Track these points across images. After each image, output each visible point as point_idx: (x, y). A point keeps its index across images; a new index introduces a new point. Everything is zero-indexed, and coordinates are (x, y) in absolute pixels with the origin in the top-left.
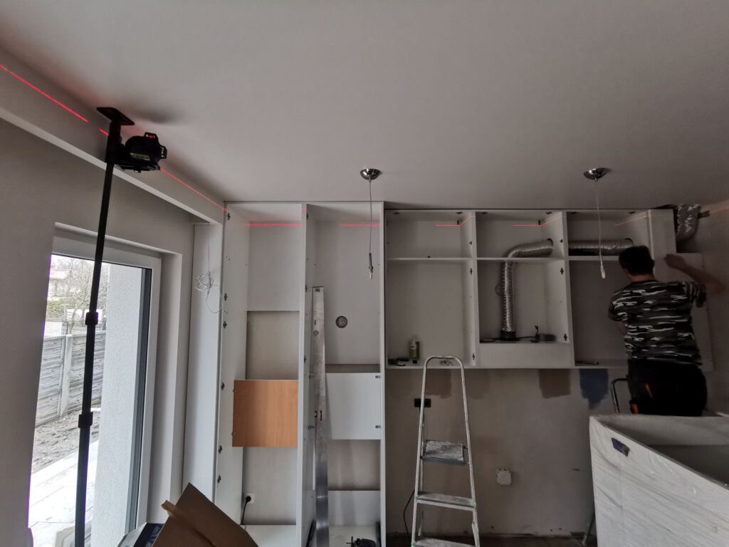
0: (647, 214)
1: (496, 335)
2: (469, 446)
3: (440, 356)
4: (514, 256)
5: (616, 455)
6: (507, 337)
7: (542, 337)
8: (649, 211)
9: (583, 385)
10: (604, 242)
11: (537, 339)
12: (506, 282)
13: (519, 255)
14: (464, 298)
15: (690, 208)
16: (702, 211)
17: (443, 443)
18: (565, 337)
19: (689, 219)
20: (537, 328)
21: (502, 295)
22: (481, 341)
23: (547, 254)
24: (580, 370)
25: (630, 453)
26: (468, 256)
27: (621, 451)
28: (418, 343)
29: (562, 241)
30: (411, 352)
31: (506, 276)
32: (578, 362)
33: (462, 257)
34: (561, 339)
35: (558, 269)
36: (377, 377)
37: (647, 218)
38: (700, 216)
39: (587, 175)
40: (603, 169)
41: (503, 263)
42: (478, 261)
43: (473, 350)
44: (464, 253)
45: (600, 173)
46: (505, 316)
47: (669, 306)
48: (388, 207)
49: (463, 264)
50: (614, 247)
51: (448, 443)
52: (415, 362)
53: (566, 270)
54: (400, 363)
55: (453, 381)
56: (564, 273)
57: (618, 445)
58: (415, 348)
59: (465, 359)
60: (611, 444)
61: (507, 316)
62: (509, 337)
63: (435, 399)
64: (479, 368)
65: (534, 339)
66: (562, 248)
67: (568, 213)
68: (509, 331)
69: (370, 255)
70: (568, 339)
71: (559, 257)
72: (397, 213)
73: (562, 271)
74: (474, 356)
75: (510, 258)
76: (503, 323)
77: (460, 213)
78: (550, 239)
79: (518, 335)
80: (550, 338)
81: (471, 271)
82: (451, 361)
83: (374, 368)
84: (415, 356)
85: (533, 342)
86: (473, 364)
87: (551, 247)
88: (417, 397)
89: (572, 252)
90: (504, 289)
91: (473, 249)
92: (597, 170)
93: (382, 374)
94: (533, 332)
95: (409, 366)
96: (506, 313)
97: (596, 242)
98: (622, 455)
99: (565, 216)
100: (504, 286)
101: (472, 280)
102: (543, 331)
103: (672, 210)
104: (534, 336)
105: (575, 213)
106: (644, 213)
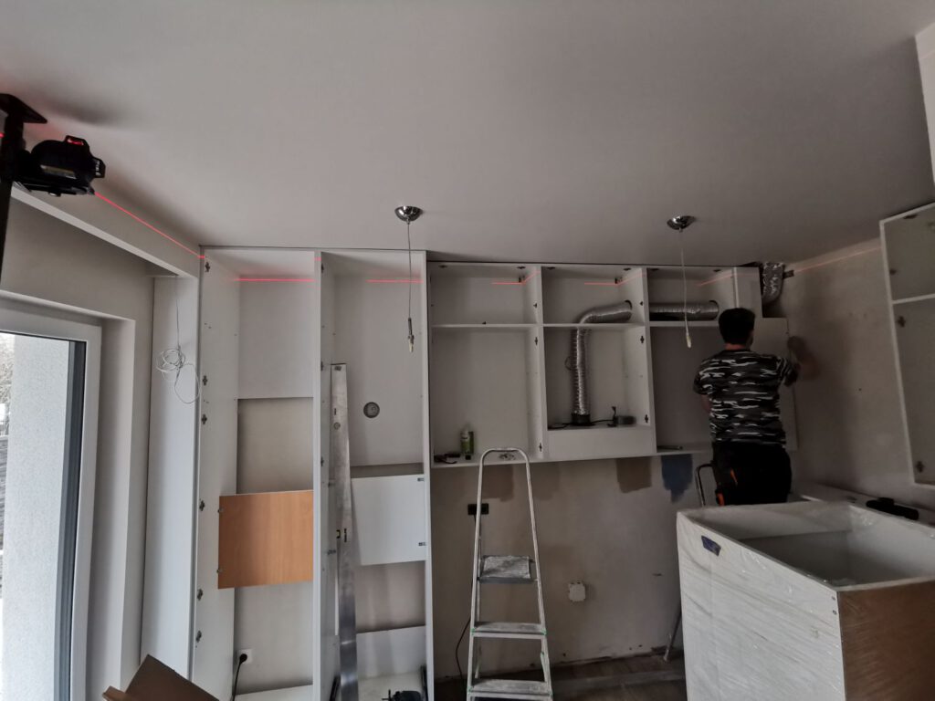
0: (733, 273)
1: (567, 419)
2: (536, 560)
3: (499, 449)
4: (587, 322)
5: (705, 556)
6: (579, 422)
7: (620, 420)
8: (735, 268)
9: (665, 475)
10: (690, 304)
11: (614, 422)
12: (578, 354)
13: (593, 320)
14: (528, 375)
15: (775, 267)
16: (787, 270)
17: (505, 558)
18: (646, 419)
19: (774, 279)
20: (614, 408)
21: (573, 370)
22: (550, 428)
23: (625, 319)
24: (663, 457)
25: (721, 552)
26: (533, 322)
27: (711, 551)
28: (471, 434)
29: (641, 303)
30: (463, 444)
31: (578, 346)
32: (660, 448)
33: (525, 323)
34: (641, 421)
35: (636, 338)
36: (419, 480)
37: (733, 277)
38: (784, 276)
39: (670, 223)
40: (688, 217)
41: (574, 331)
42: (545, 328)
43: (540, 439)
44: (527, 318)
45: (685, 222)
46: (578, 395)
47: (756, 380)
48: (432, 259)
49: (526, 333)
50: (698, 310)
51: (510, 558)
52: (468, 458)
53: (647, 339)
54: (449, 460)
55: (516, 478)
56: (645, 341)
57: (708, 544)
58: (468, 440)
59: (530, 452)
60: (701, 543)
61: (580, 396)
62: (582, 422)
63: (493, 503)
64: (547, 461)
65: (611, 423)
66: (642, 311)
67: (648, 270)
69: (410, 320)
70: (649, 421)
71: (639, 323)
72: (443, 267)
73: (642, 340)
74: (541, 447)
75: (582, 324)
76: (575, 405)
77: (521, 268)
78: (628, 302)
79: (593, 419)
80: (629, 421)
81: (536, 341)
82: (513, 454)
83: (416, 468)
84: (468, 450)
85: (609, 425)
86: (540, 457)
87: (629, 311)
88: (472, 502)
89: (653, 317)
90: (575, 363)
91: (538, 313)
92: (682, 219)
93: (427, 475)
94: (609, 414)
95: (461, 464)
96: (578, 391)
97: (681, 305)
98: (713, 555)
99: (646, 273)
100: (576, 358)
101: (538, 352)
102: (621, 412)
103: (757, 269)
104: (611, 418)
105: (657, 269)
106: (730, 271)
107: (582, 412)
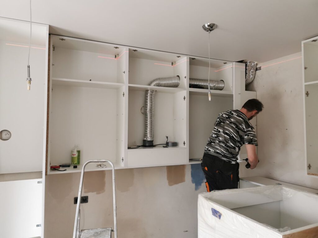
0: (233, 65)
1: (140, 143)
2: (115, 230)
3: (96, 161)
4: (154, 85)
5: (213, 219)
6: (147, 144)
7: (170, 144)
9: (193, 175)
10: (212, 81)
11: (167, 145)
12: (148, 105)
13: (159, 85)
14: (118, 115)
18: (184, 143)
19: (252, 70)
20: (167, 137)
21: (145, 114)
22: (129, 148)
23: (176, 86)
24: (192, 165)
25: (222, 217)
26: (123, 82)
27: (217, 217)
28: (79, 152)
29: (185, 77)
30: (72, 159)
31: (148, 100)
32: (191, 160)
33: (118, 82)
34: (181, 145)
36: (39, 182)
38: (257, 70)
39: (204, 27)
40: (214, 25)
41: (147, 91)
42: (129, 87)
43: (123, 155)
44: (119, 80)
45: (212, 27)
46: (147, 129)
49: (117, 89)
52: (75, 167)
53: (187, 97)
54: (61, 169)
55: (107, 179)
56: (186, 99)
57: (215, 213)
58: (76, 156)
59: (116, 162)
60: (211, 212)
61: (148, 129)
62: (148, 144)
63: (91, 196)
64: (126, 168)
65: (165, 145)
66: (185, 82)
67: (190, 58)
68: (149, 140)
70: (186, 145)
71: (184, 89)
73: (184, 98)
74: (123, 160)
75: (152, 87)
76: (145, 135)
77: (116, 48)
78: (178, 76)
79: (154, 144)
80: (175, 144)
81: (124, 95)
82: (104, 163)
84: (76, 162)
85: (164, 147)
86: (122, 166)
87: (178, 82)
88: (76, 196)
89: (191, 86)
90: (146, 110)
91: (126, 77)
92: (210, 25)
94: (164, 141)
95: (70, 171)
96: (147, 127)
97: (206, 81)
98: (217, 219)
99: (189, 60)
100: (147, 107)
101: (124, 101)
102: (171, 140)
103: (245, 64)
104: (165, 143)
105: (194, 59)
106: (231, 64)
107: (149, 139)
